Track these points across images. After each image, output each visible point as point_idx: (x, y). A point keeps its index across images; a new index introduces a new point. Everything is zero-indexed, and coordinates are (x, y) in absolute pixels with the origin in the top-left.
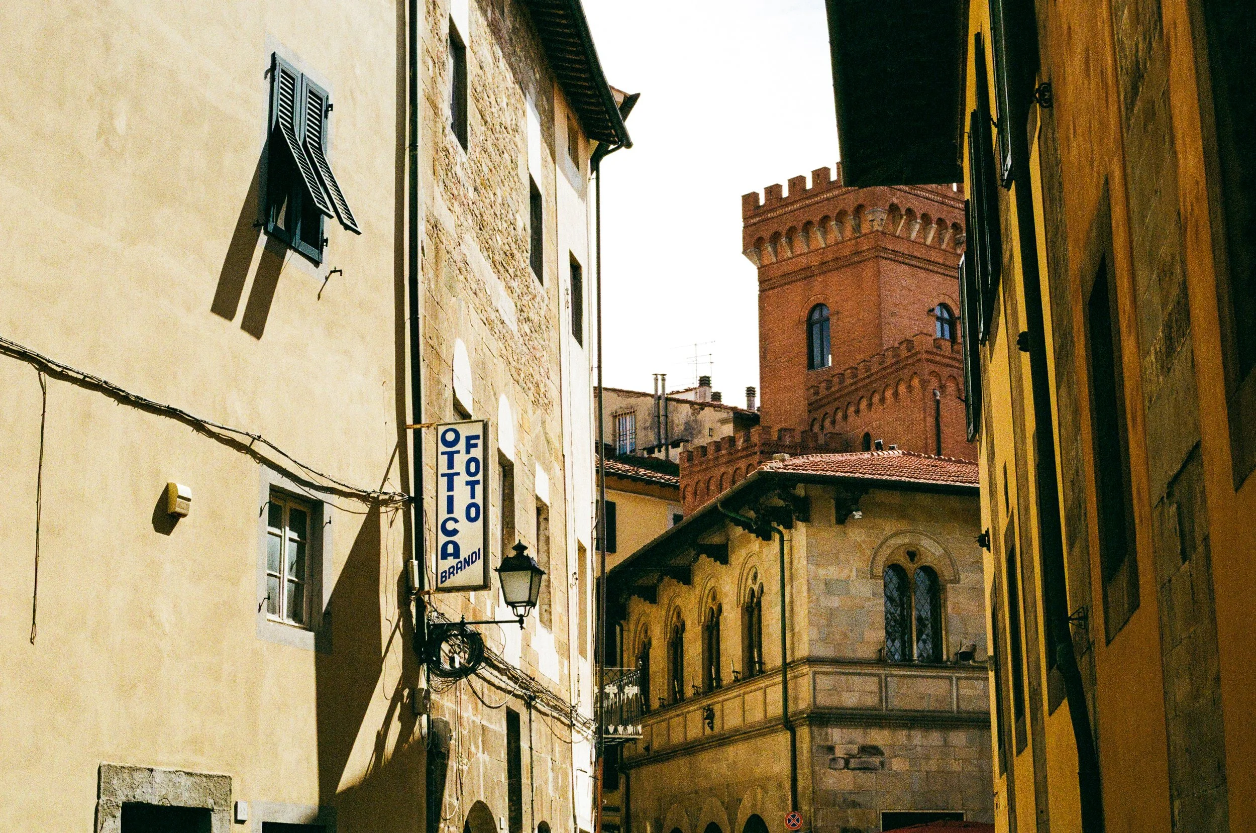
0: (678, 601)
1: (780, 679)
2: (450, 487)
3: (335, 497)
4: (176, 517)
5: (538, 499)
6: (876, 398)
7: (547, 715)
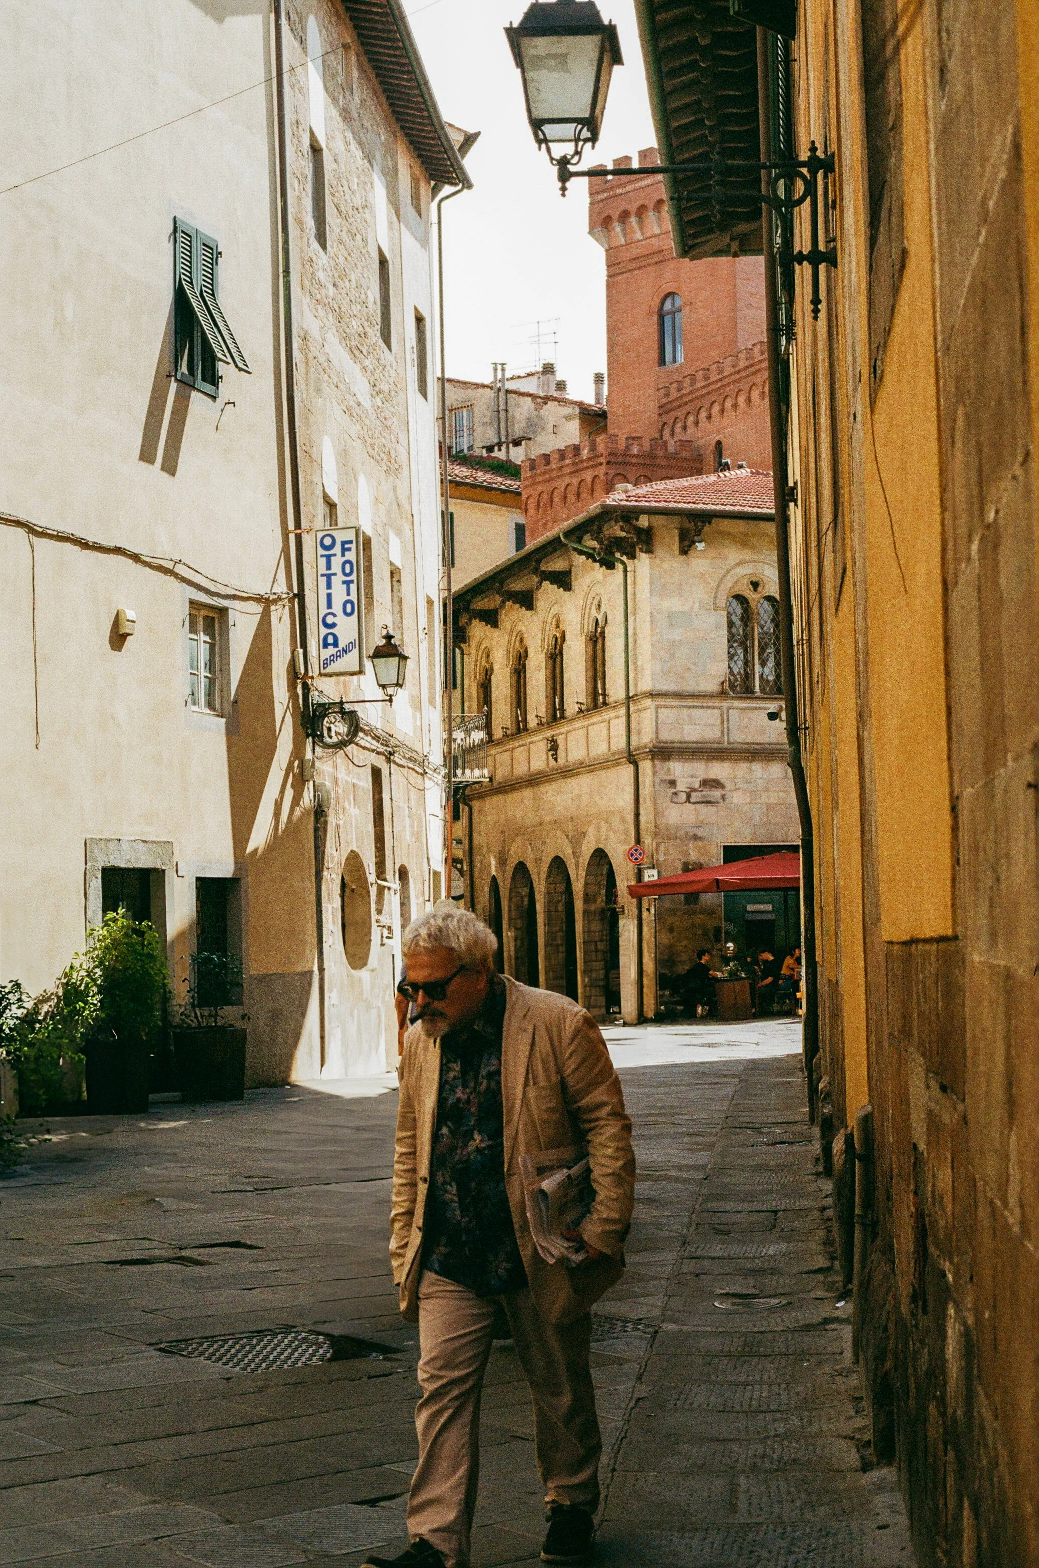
0: (521, 627)
1: (622, 711)
2: (329, 586)
3: (237, 602)
4: (124, 636)
5: (391, 564)
6: (728, 403)
7: (403, 767)
